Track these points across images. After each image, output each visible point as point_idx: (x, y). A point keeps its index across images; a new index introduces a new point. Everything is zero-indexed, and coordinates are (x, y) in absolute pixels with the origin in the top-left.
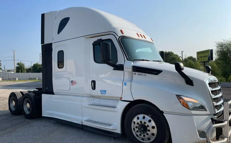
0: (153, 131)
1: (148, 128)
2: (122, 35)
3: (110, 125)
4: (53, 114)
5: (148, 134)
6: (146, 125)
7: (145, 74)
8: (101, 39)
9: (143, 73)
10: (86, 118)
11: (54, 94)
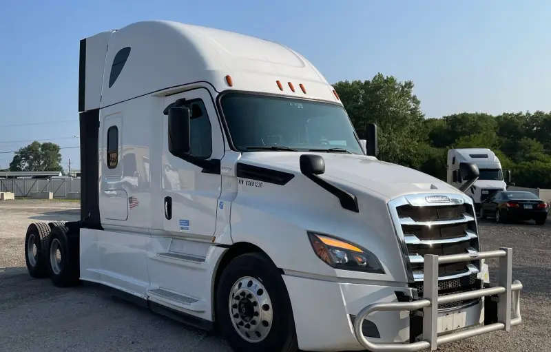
0: (264, 314)
1: (255, 309)
2: (227, 88)
3: (191, 301)
4: (99, 276)
5: (254, 323)
6: (252, 300)
7: (261, 182)
8: (184, 99)
9: (257, 181)
10: (156, 286)
11: (102, 229)
